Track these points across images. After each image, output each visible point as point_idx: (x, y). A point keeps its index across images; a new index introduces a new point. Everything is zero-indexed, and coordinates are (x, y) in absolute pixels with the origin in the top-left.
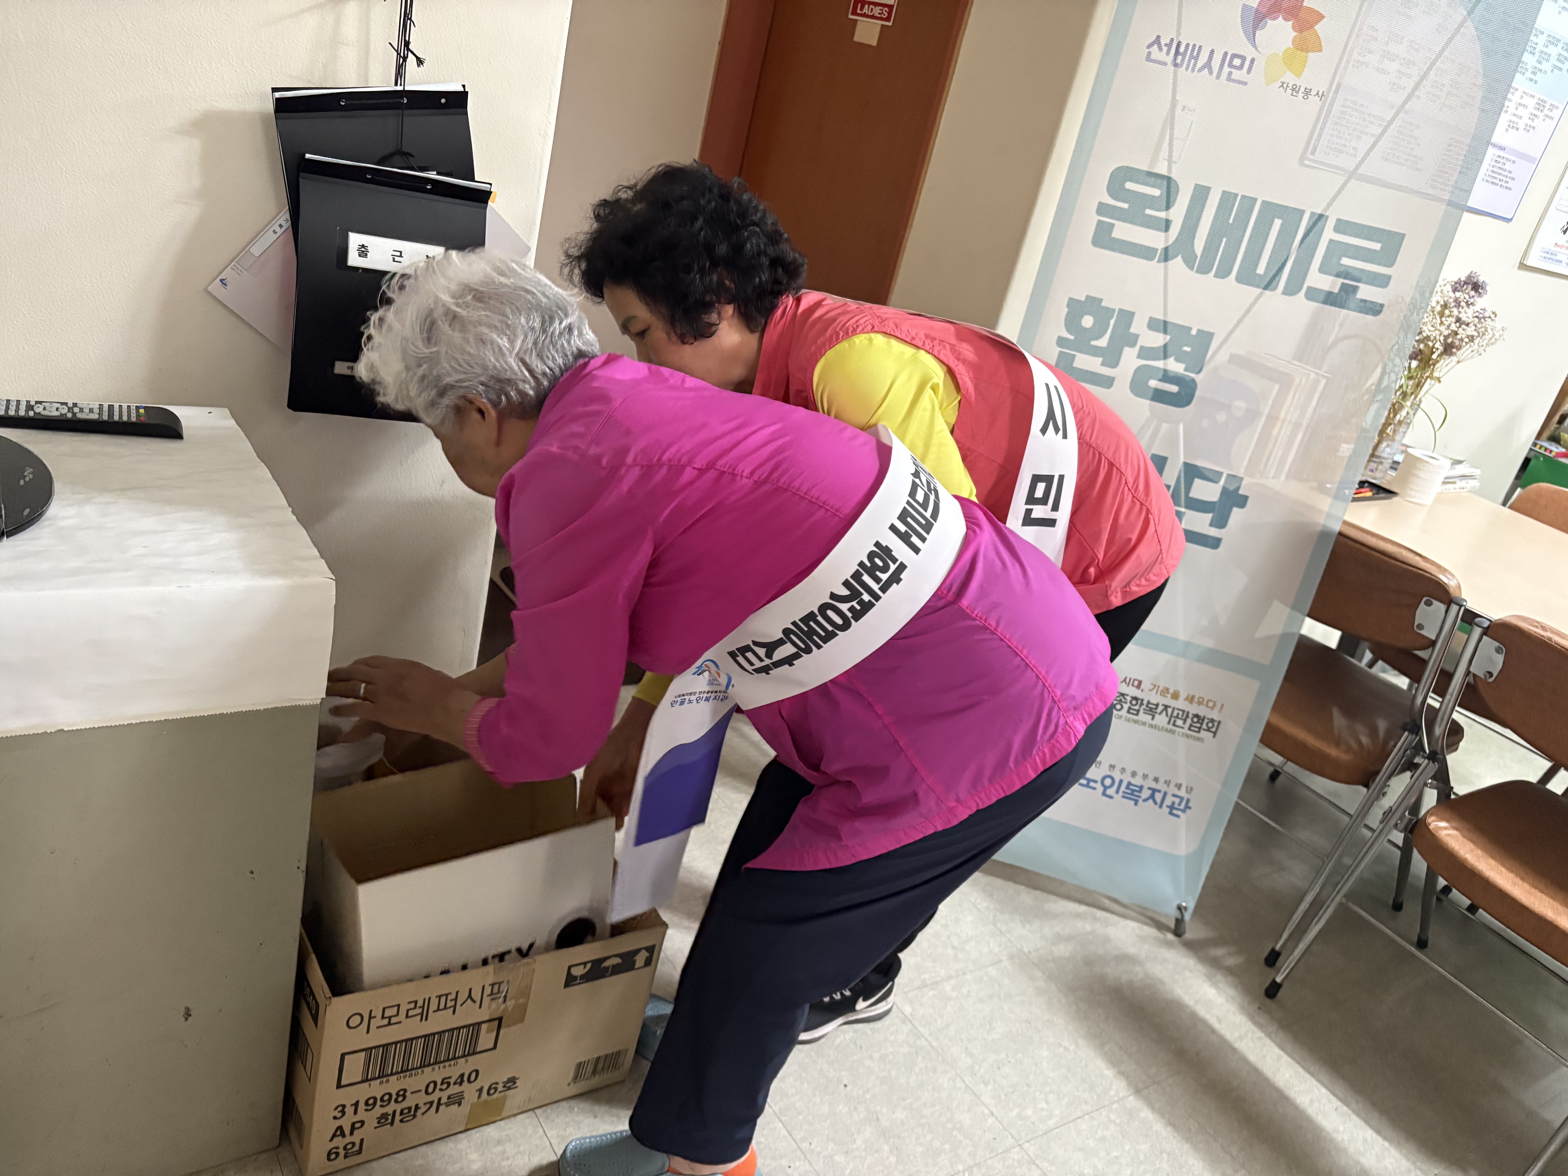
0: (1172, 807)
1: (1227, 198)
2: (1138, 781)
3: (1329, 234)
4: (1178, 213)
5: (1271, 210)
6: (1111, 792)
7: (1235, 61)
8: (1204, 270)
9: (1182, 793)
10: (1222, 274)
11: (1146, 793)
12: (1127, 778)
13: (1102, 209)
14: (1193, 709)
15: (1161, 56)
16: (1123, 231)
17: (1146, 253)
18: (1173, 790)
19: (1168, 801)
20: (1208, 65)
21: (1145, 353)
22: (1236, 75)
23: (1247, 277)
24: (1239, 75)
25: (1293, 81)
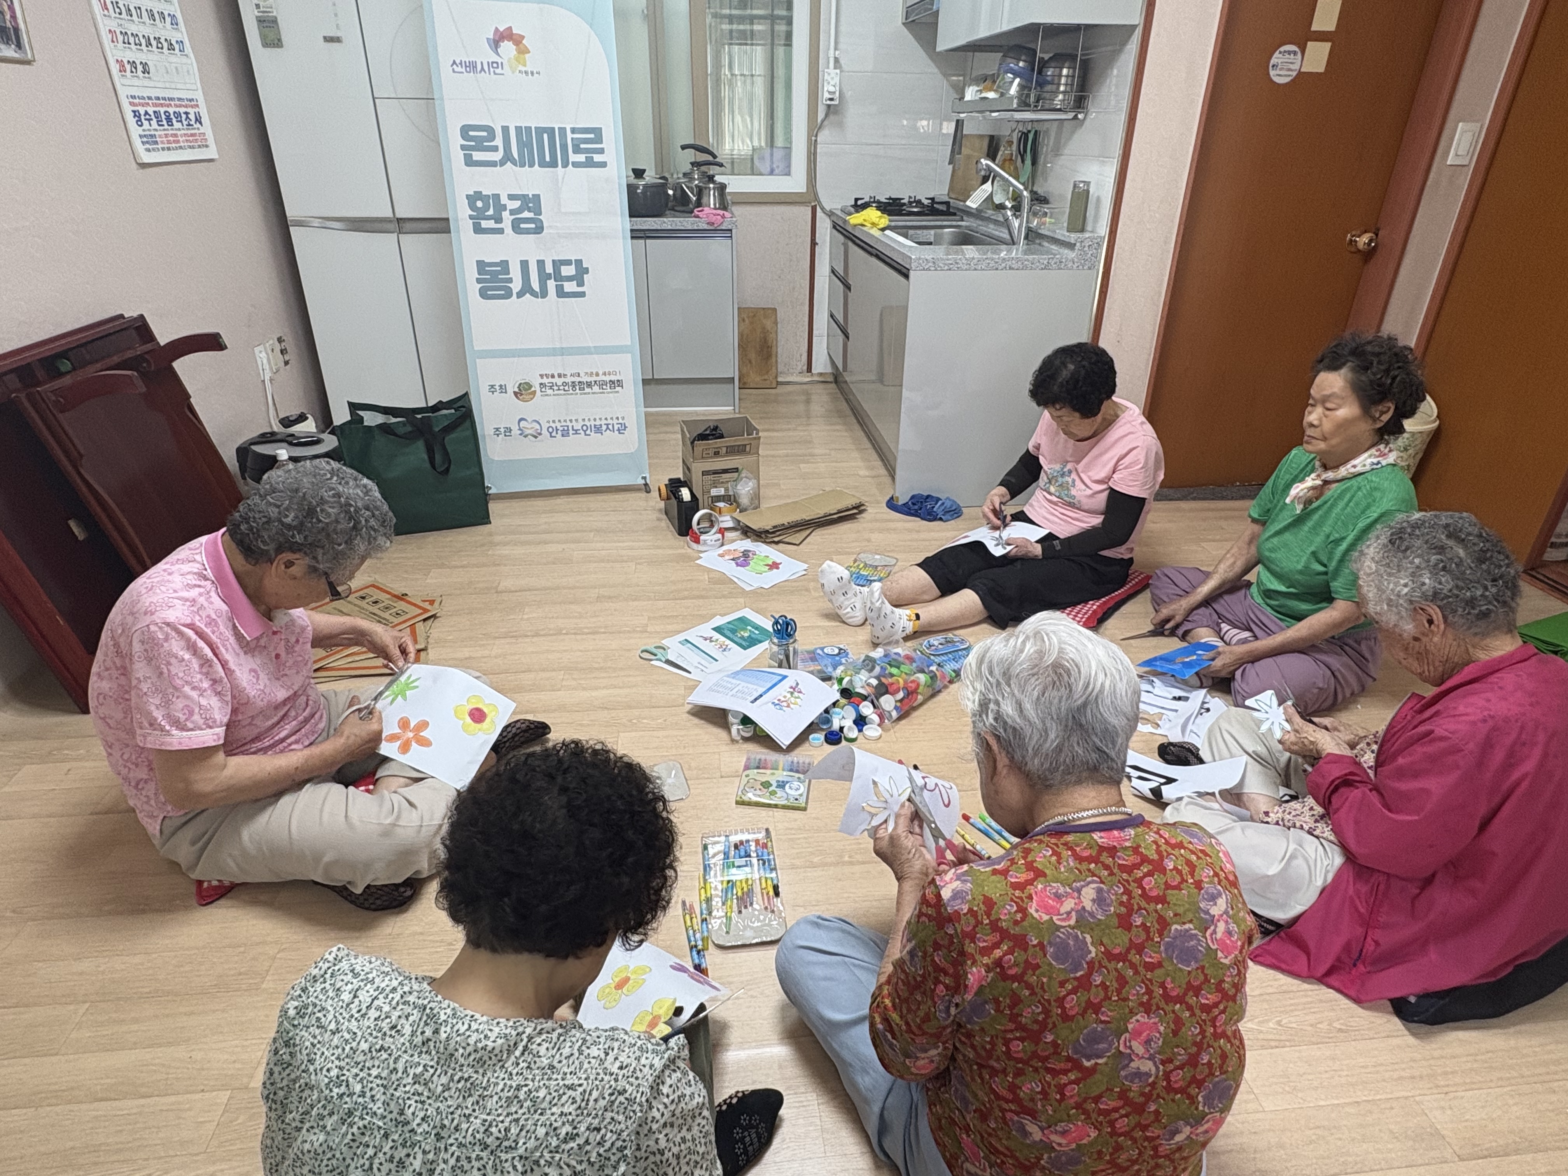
0: (619, 430)
1: (518, 129)
2: (598, 423)
3: (570, 136)
4: (499, 142)
5: (540, 131)
6: (588, 432)
7: (493, 65)
8: (522, 165)
9: (620, 421)
10: (531, 165)
11: (604, 427)
12: (593, 423)
13: (463, 147)
14: (607, 378)
15: (459, 69)
16: (477, 156)
17: (493, 164)
18: (615, 421)
19: (616, 427)
20: (483, 69)
21: (512, 212)
22: (497, 71)
23: (543, 164)
24: (498, 71)
25: (523, 69)
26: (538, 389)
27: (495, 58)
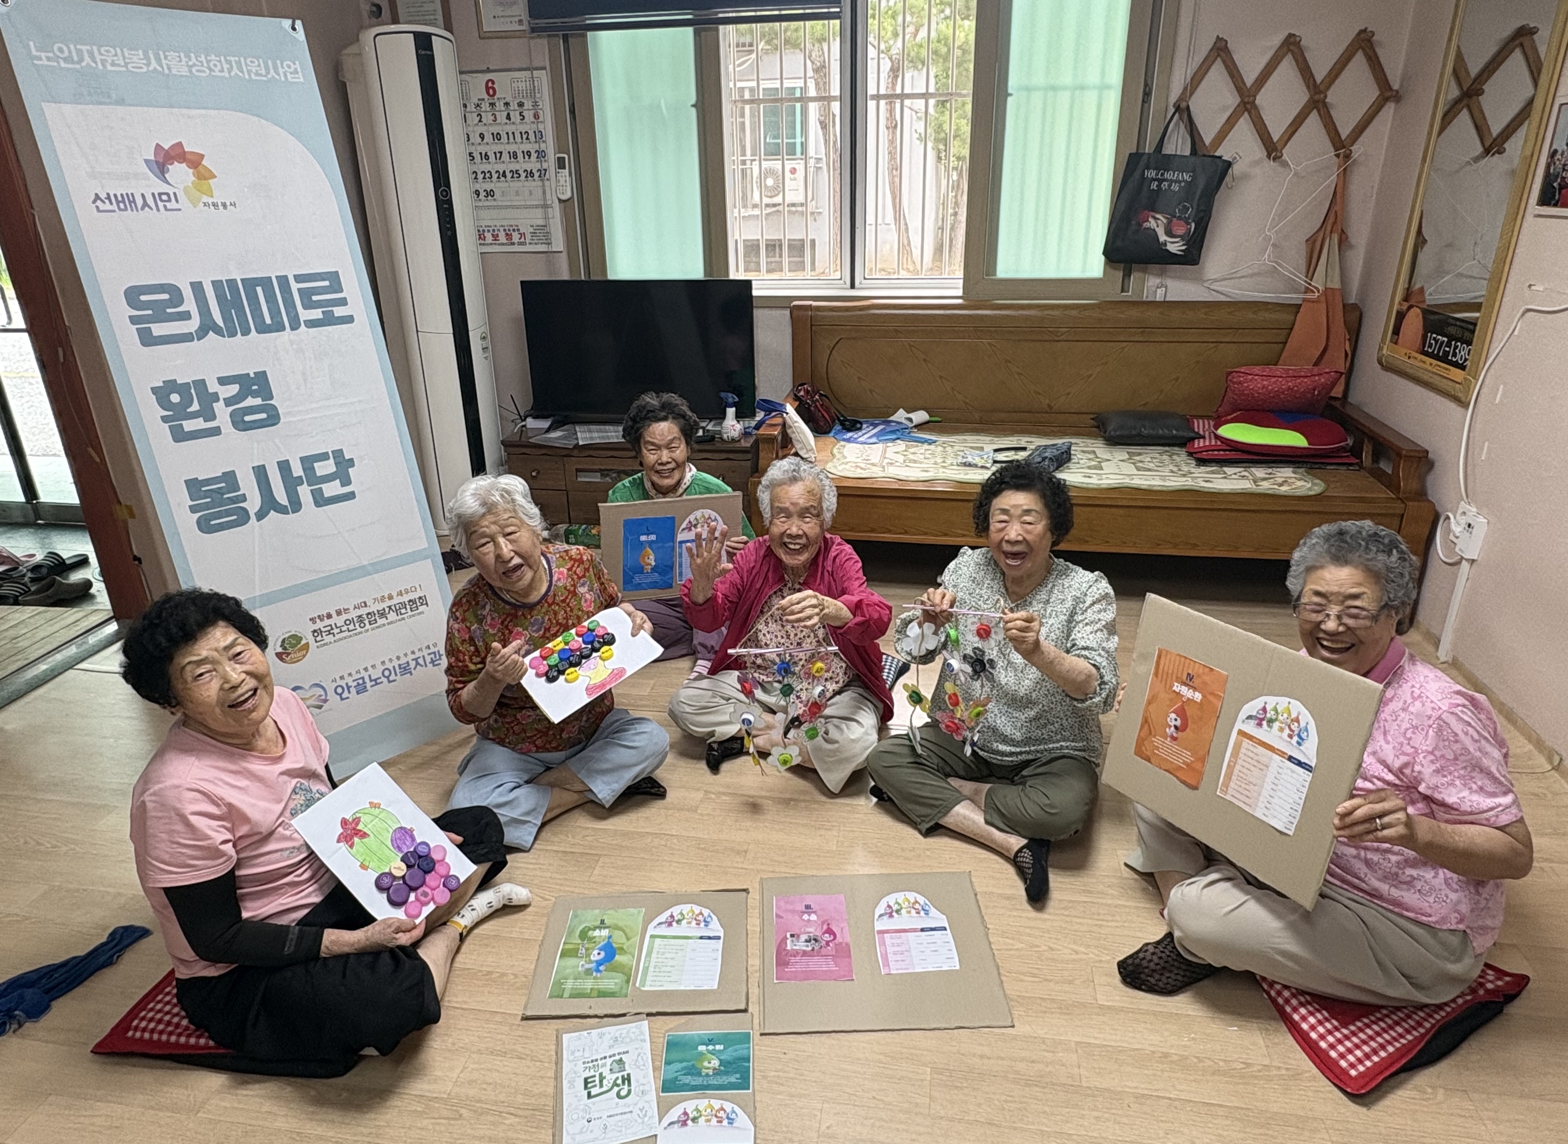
0: (432, 662)
1: (216, 284)
3: (295, 286)
4: (190, 304)
5: (250, 284)
7: (163, 197)
9: (433, 650)
11: (413, 664)
13: (133, 320)
15: (106, 206)
18: (425, 652)
19: (428, 660)
20: (145, 204)
21: (229, 402)
22: (170, 206)
23: (263, 329)
24: (172, 205)
25: (210, 201)
26: (310, 639)
27: (165, 188)
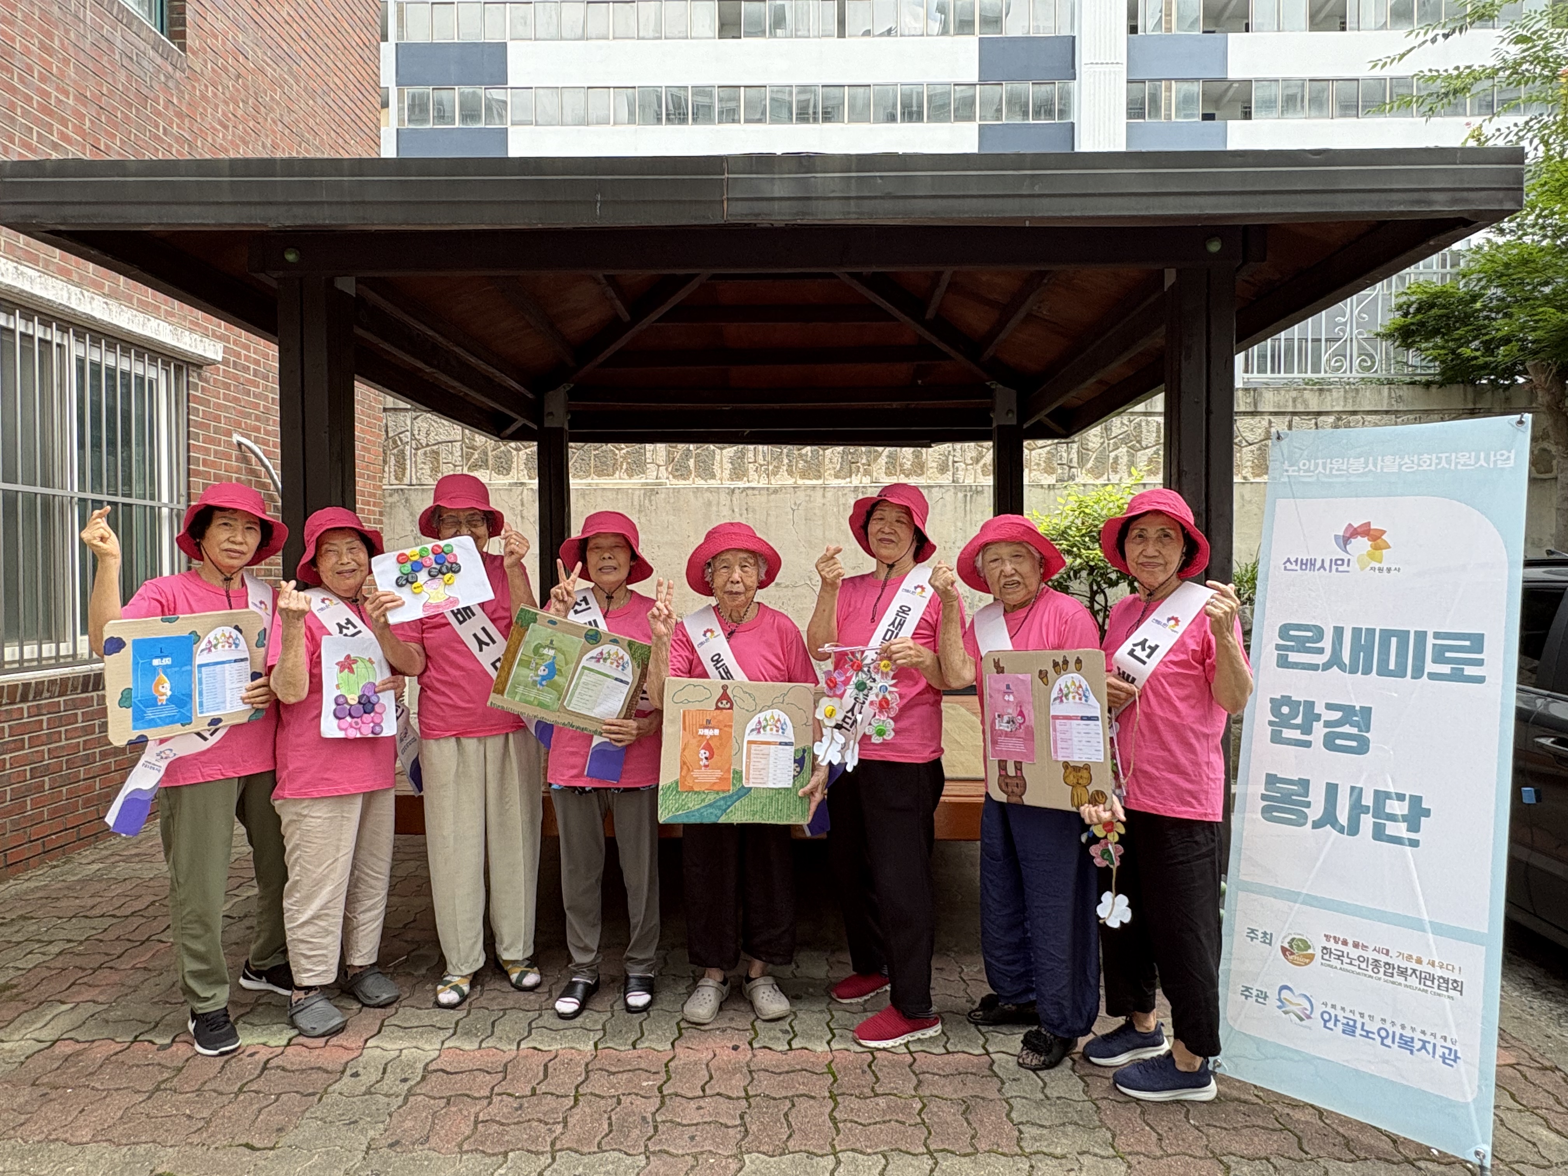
1: (1356, 631)
3: (1430, 641)
4: (1327, 643)
6: (1388, 1041)
8: (1353, 671)
9: (1448, 1044)
10: (1367, 671)
11: (1418, 1044)
12: (1398, 1030)
14: (1437, 972)
15: (1292, 567)
16: (1293, 657)
17: (1314, 667)
18: (1440, 1042)
21: (1327, 724)
22: (1341, 568)
24: (1344, 568)
25: (1378, 566)
26: (1318, 954)
27: (1343, 555)
